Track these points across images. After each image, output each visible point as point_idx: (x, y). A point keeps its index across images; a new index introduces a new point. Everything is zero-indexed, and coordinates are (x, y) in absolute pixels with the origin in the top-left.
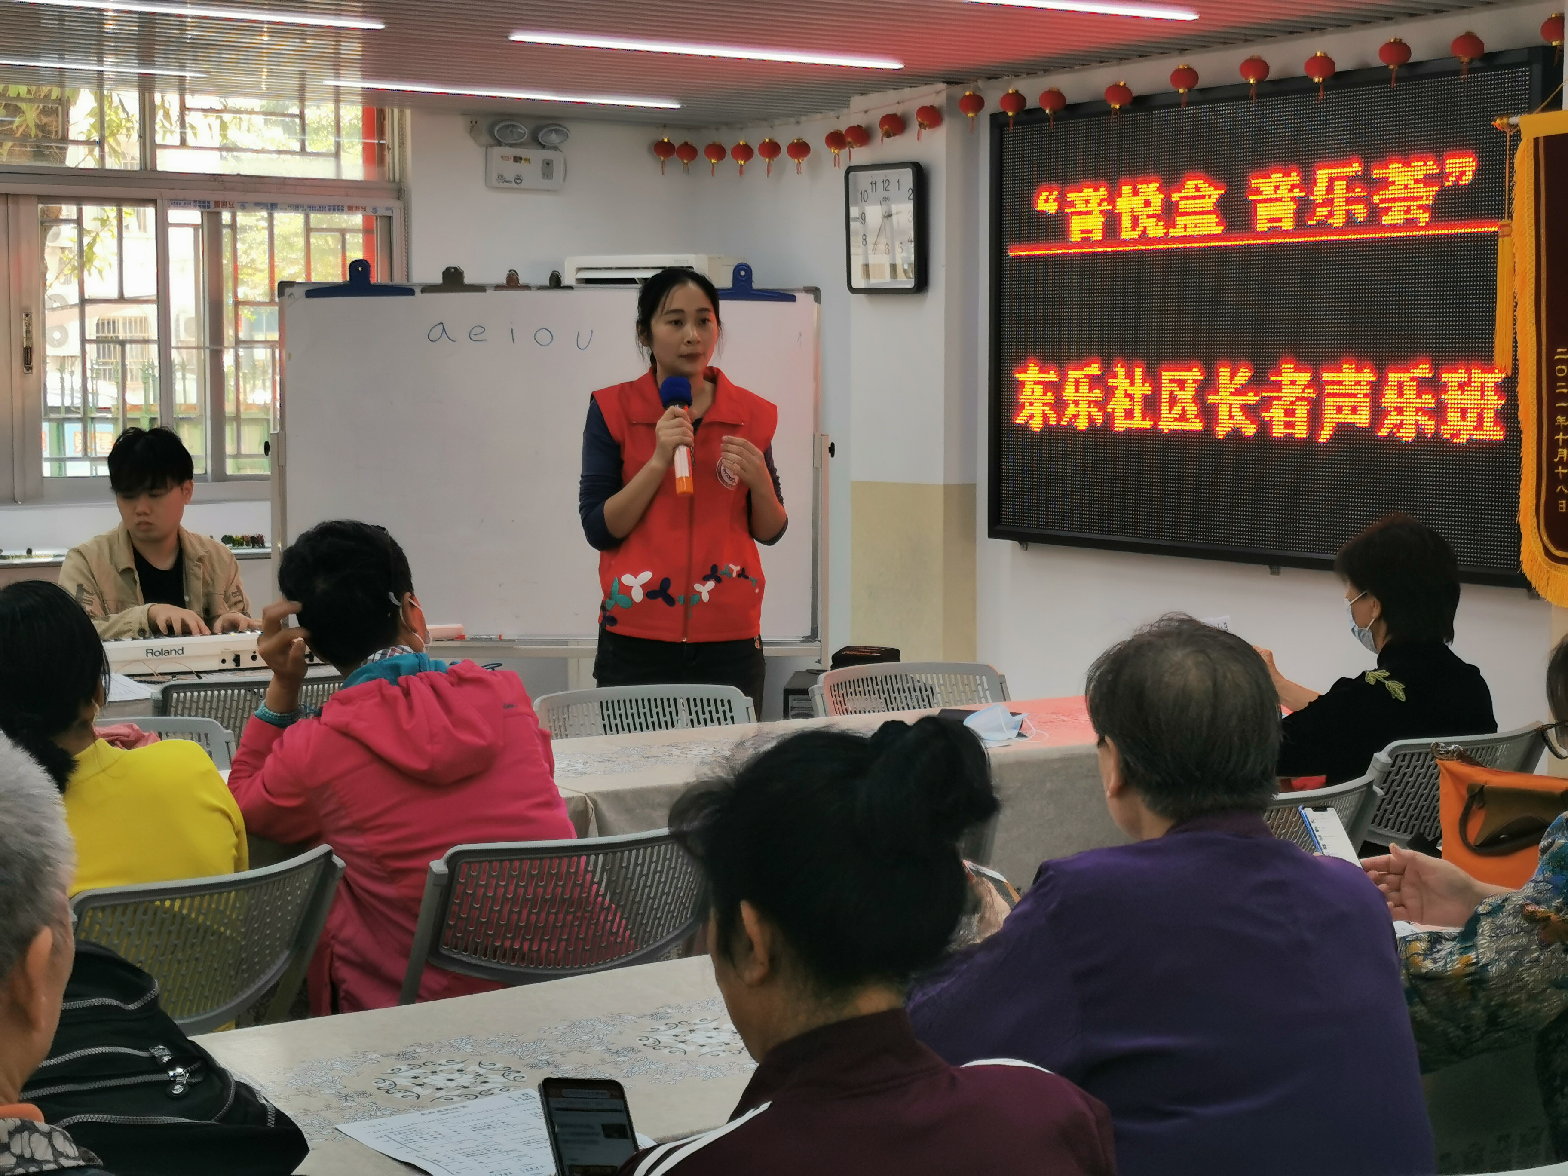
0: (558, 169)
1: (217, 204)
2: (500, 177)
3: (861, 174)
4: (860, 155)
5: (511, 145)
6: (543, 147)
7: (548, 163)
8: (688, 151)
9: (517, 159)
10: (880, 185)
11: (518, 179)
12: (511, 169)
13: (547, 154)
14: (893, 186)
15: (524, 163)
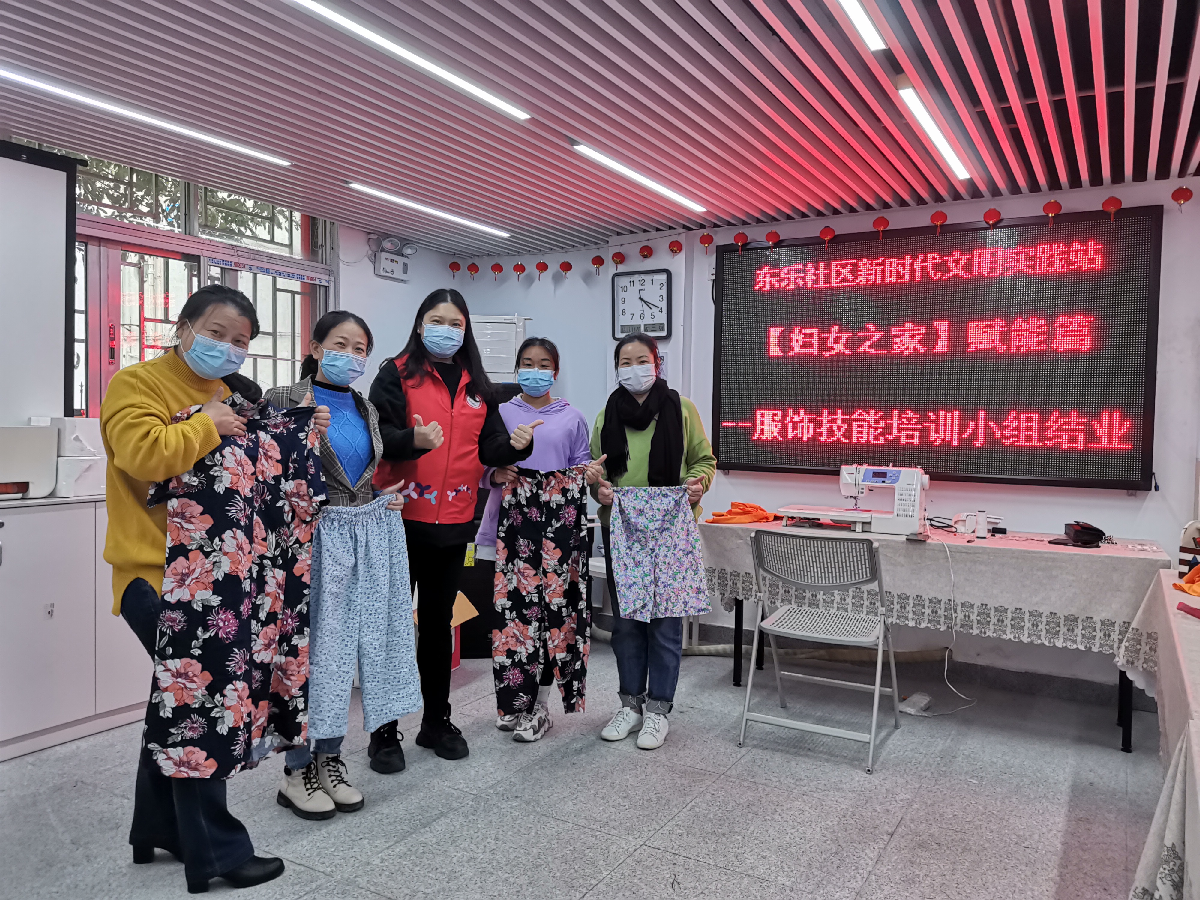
1: (236, 264)
2: (384, 269)
3: (625, 277)
5: (390, 252)
6: (402, 255)
7: (405, 265)
8: (474, 269)
9: (392, 261)
10: (637, 283)
11: (392, 272)
12: (389, 266)
13: (405, 260)
14: (648, 283)
15: (395, 263)
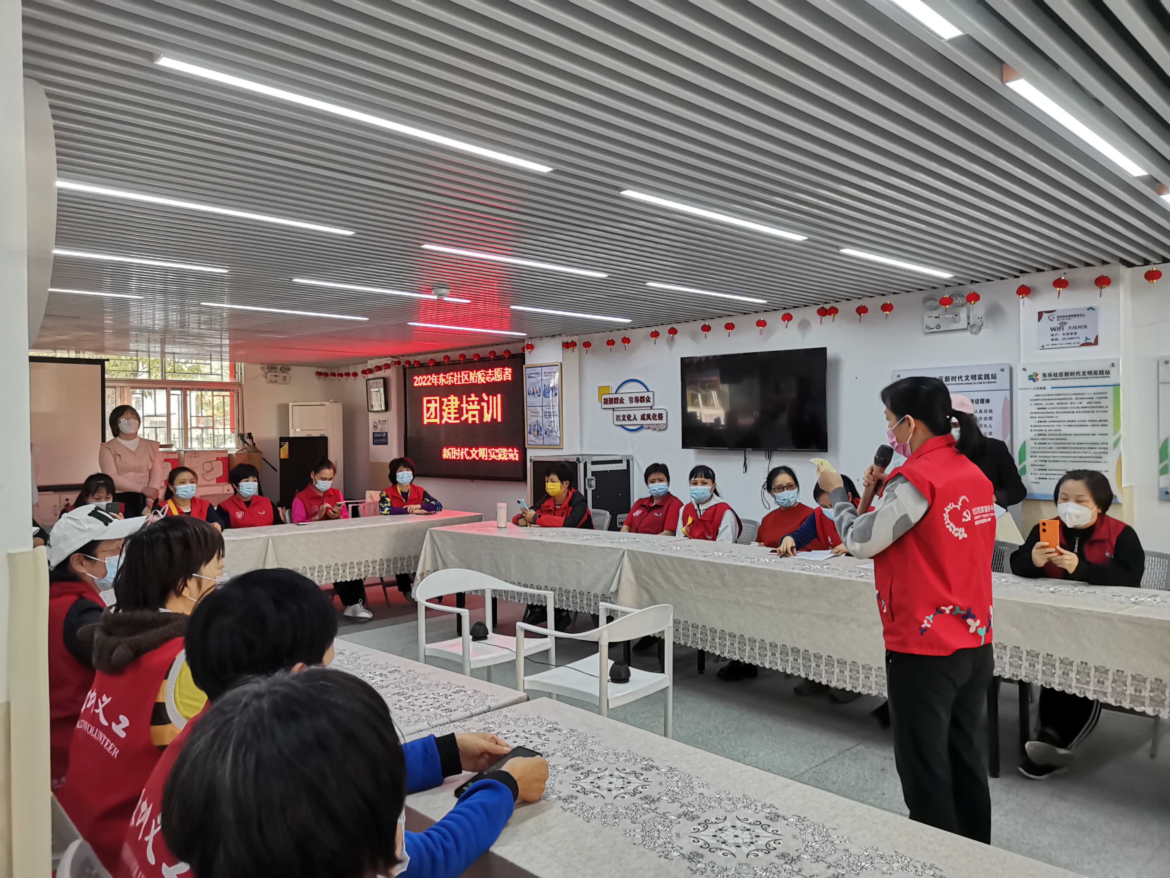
0: (288, 378)
1: (185, 389)
2: (271, 380)
3: (371, 381)
4: (370, 376)
5: (274, 372)
6: (283, 372)
7: (285, 377)
8: (326, 374)
9: (276, 376)
10: (375, 384)
11: (276, 381)
12: (274, 379)
13: (284, 374)
14: (378, 383)
15: (277, 377)
